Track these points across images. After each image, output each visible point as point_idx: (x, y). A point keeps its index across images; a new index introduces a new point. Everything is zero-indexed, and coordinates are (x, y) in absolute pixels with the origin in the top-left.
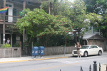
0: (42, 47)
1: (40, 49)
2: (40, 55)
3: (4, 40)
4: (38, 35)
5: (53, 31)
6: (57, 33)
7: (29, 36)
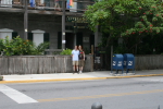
0: (129, 55)
1: (125, 59)
2: (126, 69)
3: (64, 42)
4: (123, 34)
5: (151, 27)
6: (158, 30)
7: (106, 35)
